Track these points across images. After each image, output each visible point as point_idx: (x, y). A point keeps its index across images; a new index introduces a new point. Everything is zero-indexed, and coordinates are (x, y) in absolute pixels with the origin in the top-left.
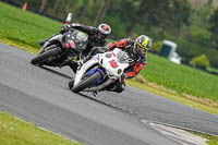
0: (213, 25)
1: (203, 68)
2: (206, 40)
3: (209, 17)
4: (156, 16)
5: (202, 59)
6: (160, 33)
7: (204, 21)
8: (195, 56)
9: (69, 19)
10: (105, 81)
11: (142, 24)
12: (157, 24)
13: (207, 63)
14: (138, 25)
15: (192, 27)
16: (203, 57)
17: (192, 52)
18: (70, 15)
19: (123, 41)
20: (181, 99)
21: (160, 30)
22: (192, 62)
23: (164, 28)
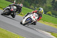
0: (52, 3)
1: (50, 15)
2: (51, 7)
3: (51, 1)
4: (37, 1)
6: (39, 6)
7: (50, 2)
8: (48, 12)
9: (15, 2)
10: (32, 22)
11: (34, 3)
12: (38, 3)
13: (51, 13)
14: (33, 4)
15: (47, 4)
16: (50, 12)
17: (47, 11)
18: (15, 1)
19: (36, 11)
20: (44, 23)
21: (39, 5)
22: (47, 13)
23: (40, 4)
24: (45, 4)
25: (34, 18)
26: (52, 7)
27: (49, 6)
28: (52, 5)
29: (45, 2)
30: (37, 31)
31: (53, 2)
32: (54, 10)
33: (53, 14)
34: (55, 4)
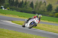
5: (8, 8)
24: (4, 3)
28: (9, 3)
29: (4, 2)
30: (2, 22)
31: (9, 1)
32: (11, 6)
33: (10, 9)
34: (11, 2)
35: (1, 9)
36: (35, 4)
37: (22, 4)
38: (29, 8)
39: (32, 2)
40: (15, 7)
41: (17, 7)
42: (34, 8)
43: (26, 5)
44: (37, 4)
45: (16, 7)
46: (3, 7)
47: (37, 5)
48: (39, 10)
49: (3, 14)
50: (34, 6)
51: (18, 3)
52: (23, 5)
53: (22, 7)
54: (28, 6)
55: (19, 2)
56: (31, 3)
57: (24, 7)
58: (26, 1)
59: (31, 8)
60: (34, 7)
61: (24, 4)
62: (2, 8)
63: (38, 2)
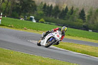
5: (42, 20)
7: (41, 9)
12: (27, 12)
13: (44, 21)
21: (29, 13)
22: (39, 21)
24: (35, 11)
25: (58, 36)
26: (44, 13)
27: (40, 13)
28: (44, 11)
30: (31, 43)
31: (44, 7)
33: (46, 21)
34: (46, 10)
35: (31, 22)
36: (89, 13)
37: (66, 12)
38: (78, 19)
39: (83, 10)
40: (53, 18)
41: (58, 18)
42: (87, 21)
43: (72, 15)
44: (91, 13)
45: (56, 18)
46: (33, 17)
47: (91, 15)
48: (94, 23)
49: (33, 29)
50: (86, 16)
51: (59, 11)
52: (67, 14)
53: (65, 18)
54: (75, 17)
55: (61, 10)
56: (80, 12)
57: (68, 18)
58: (73, 8)
59: (81, 20)
60: (86, 19)
61: (69, 13)
62: (31, 19)
63: (94, 9)
